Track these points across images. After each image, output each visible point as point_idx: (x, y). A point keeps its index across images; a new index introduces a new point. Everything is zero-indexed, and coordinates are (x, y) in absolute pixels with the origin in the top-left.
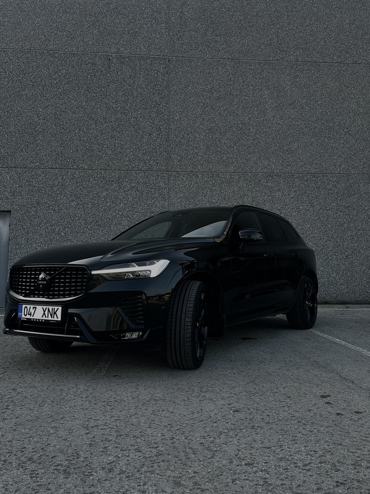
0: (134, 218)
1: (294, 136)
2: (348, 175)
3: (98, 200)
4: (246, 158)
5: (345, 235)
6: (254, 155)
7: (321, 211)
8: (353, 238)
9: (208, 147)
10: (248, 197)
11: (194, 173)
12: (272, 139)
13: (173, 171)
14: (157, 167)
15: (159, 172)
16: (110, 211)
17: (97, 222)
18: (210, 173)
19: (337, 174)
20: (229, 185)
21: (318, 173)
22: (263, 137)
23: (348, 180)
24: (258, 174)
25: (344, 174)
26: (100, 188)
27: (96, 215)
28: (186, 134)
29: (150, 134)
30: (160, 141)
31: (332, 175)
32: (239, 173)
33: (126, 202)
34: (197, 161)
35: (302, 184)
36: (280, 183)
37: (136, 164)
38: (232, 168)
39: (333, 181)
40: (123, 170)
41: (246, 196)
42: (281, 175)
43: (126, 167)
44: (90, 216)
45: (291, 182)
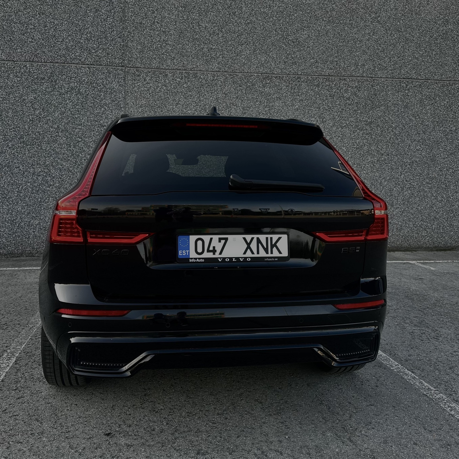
0: (75, 133)
1: (304, 21)
2: (373, 78)
3: (22, 106)
4: (235, 51)
5: (363, 161)
6: (247, 47)
7: (334, 128)
8: (374, 165)
9: (181, 32)
10: (237, 107)
11: (162, 70)
12: (273, 24)
13: (131, 67)
14: (108, 60)
15: (111, 67)
16: (40, 121)
17: (22, 137)
18: (184, 71)
19: (358, 77)
20: (210, 90)
21: (333, 76)
22: (260, 20)
23: (372, 86)
24: (252, 74)
25: (368, 77)
26: (24, 88)
27: (19, 127)
28: (150, 11)
29: (97, 11)
30: (111, 20)
31: (352, 78)
32: (225, 73)
33: (63, 109)
34: (166, 52)
35: (312, 90)
36: (281, 88)
37: (77, 54)
38: (215, 66)
39: (353, 87)
40: (57, 63)
41: (234, 105)
42: (283, 77)
43: (62, 59)
44: (12, 129)
45: (296, 87)
